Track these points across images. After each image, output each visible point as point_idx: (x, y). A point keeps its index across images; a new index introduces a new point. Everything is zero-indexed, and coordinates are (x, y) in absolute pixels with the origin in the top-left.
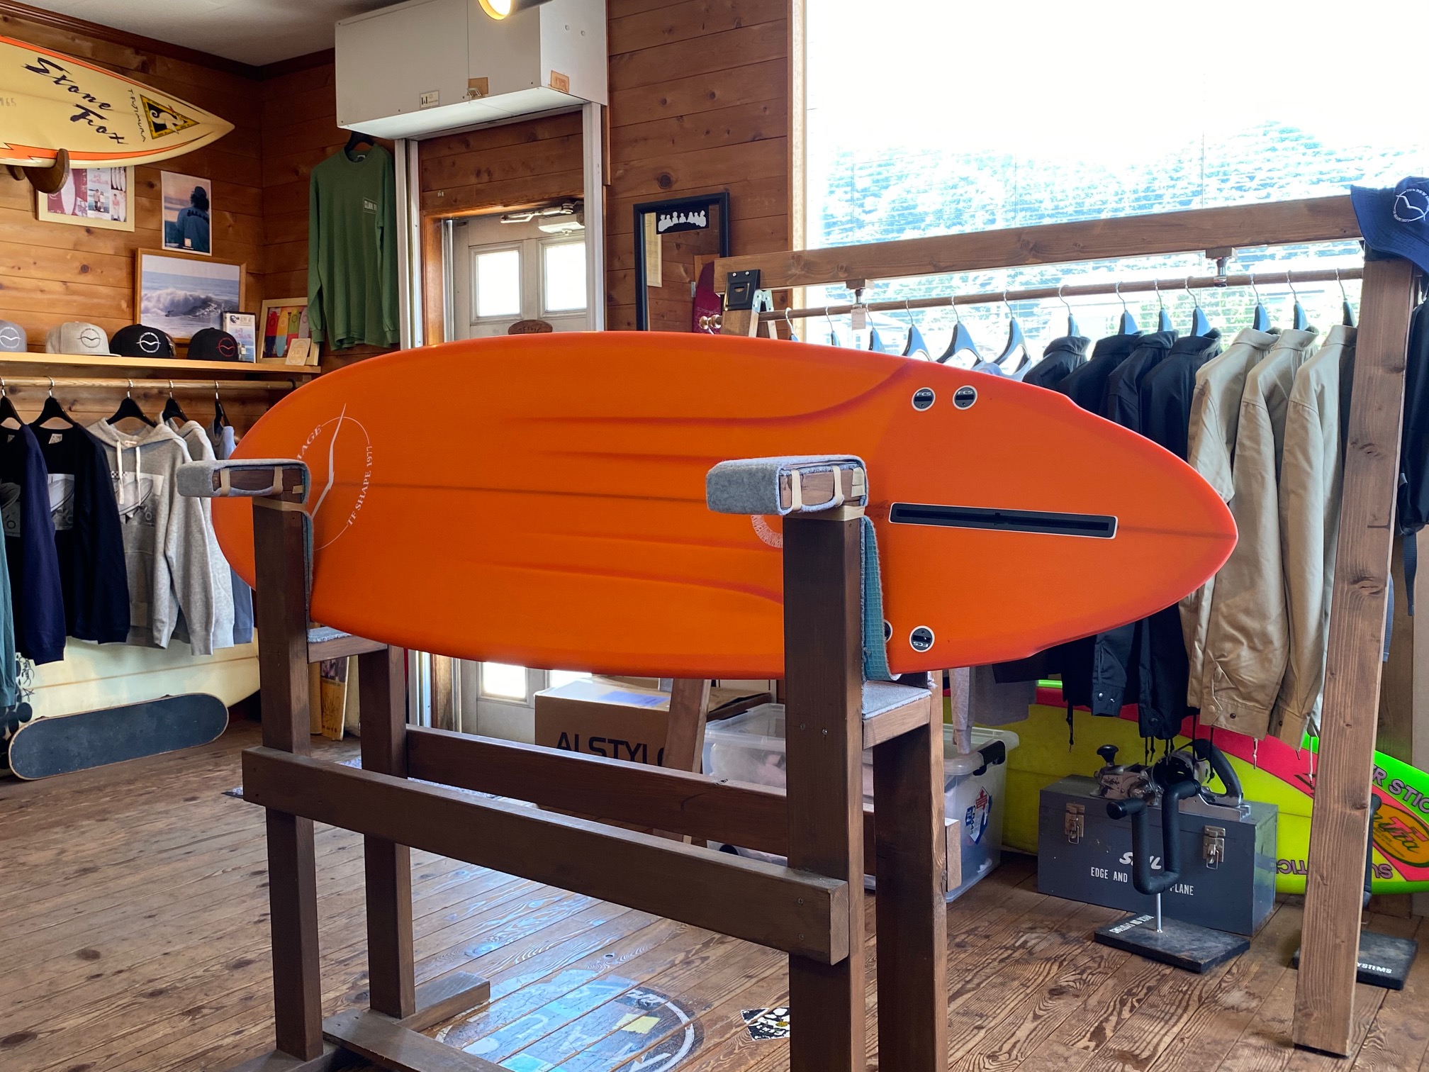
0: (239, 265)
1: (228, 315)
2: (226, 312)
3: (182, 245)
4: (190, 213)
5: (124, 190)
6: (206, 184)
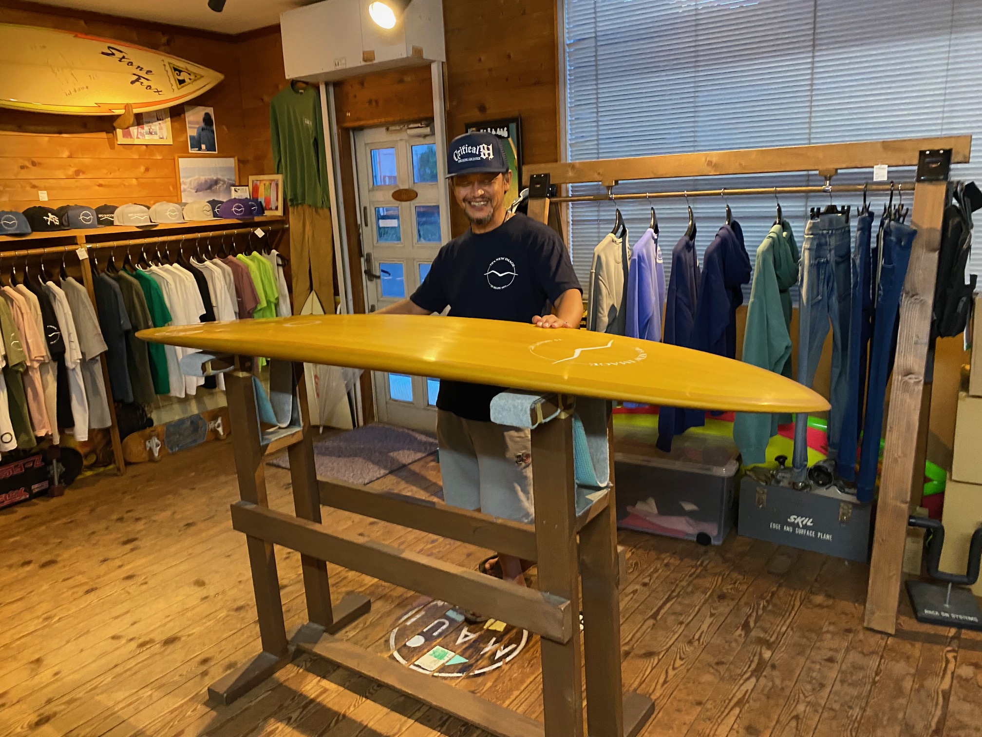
0: (233, 157)
2: (230, 186)
3: (200, 149)
4: (203, 129)
5: (164, 120)
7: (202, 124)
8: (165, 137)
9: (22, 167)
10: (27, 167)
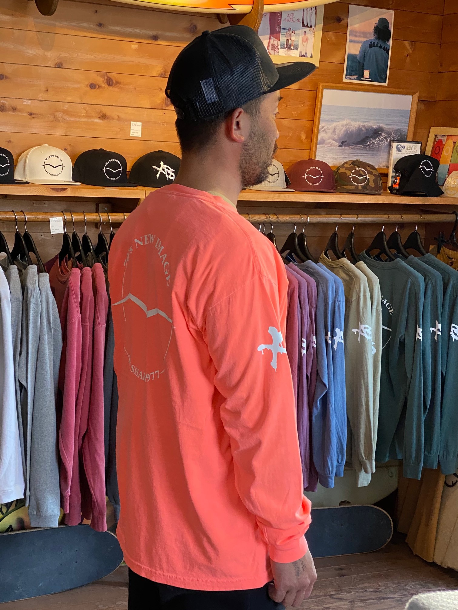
0: (412, 94)
1: (395, 144)
2: (394, 141)
3: (361, 77)
4: (371, 45)
5: (313, 27)
6: (389, 15)
7: (372, 37)
8: (309, 56)
9: (93, 86)
10: (99, 87)
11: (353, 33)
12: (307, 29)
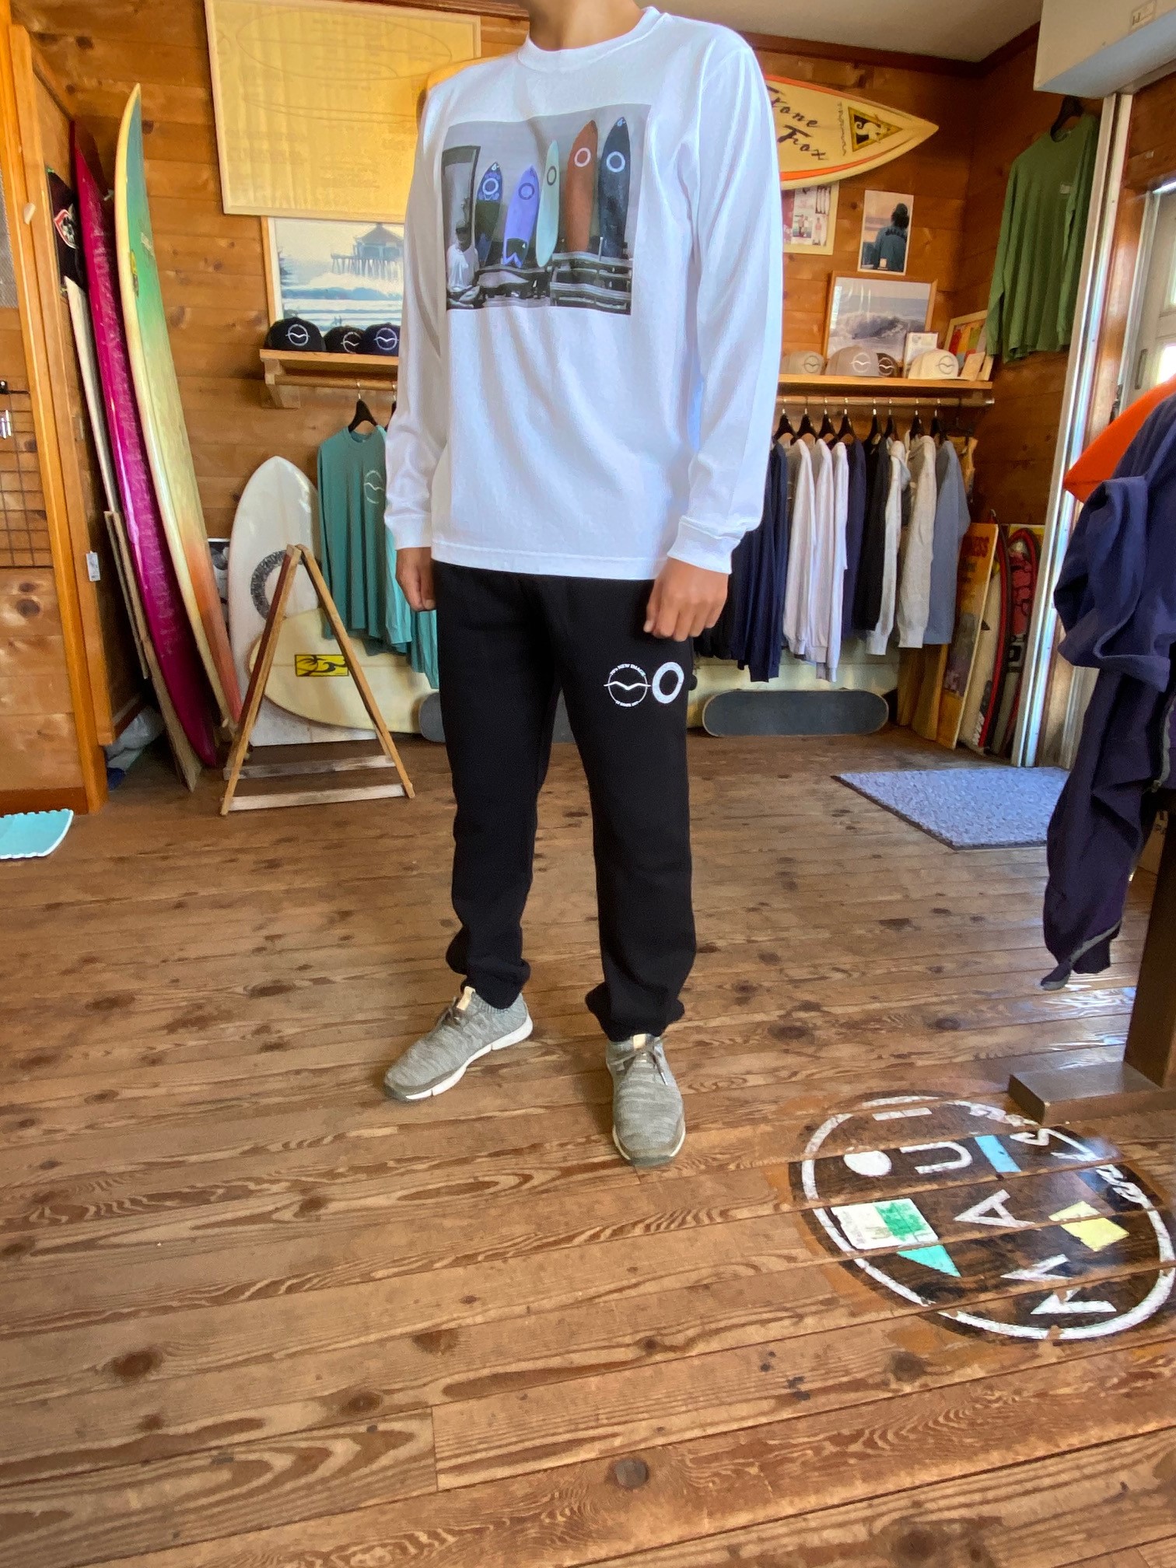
0: (931, 282)
2: (910, 333)
3: (876, 266)
4: (888, 233)
5: (827, 212)
7: (889, 224)
8: (822, 243)
11: (870, 220)
12: (819, 215)
